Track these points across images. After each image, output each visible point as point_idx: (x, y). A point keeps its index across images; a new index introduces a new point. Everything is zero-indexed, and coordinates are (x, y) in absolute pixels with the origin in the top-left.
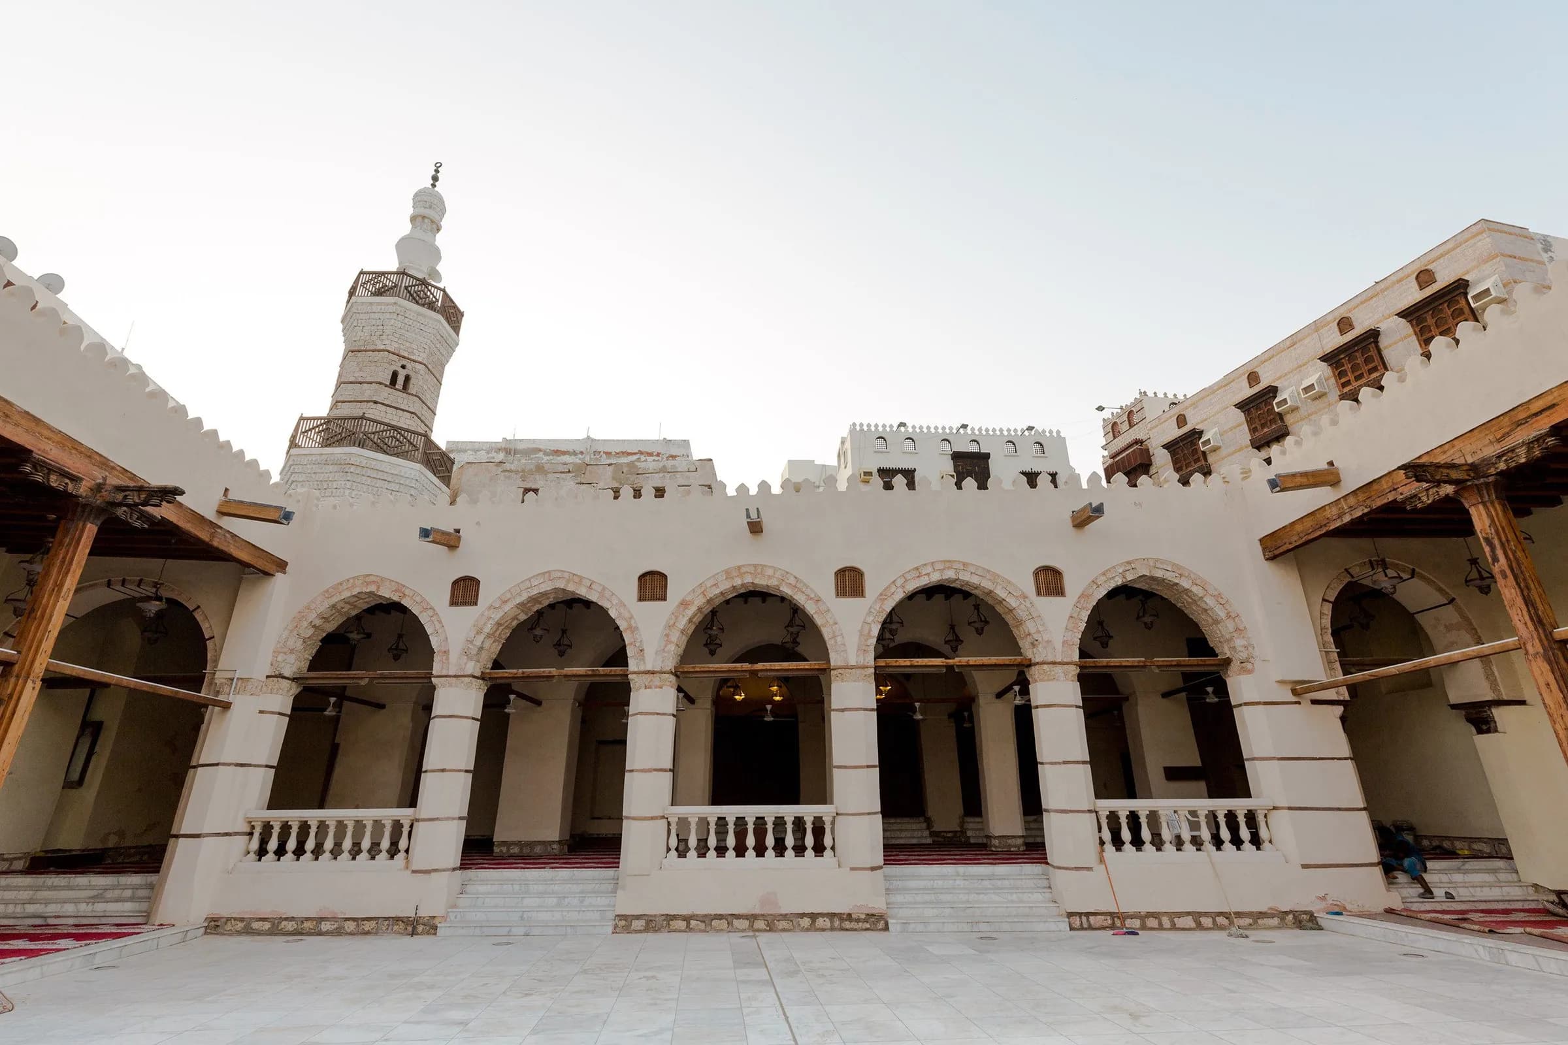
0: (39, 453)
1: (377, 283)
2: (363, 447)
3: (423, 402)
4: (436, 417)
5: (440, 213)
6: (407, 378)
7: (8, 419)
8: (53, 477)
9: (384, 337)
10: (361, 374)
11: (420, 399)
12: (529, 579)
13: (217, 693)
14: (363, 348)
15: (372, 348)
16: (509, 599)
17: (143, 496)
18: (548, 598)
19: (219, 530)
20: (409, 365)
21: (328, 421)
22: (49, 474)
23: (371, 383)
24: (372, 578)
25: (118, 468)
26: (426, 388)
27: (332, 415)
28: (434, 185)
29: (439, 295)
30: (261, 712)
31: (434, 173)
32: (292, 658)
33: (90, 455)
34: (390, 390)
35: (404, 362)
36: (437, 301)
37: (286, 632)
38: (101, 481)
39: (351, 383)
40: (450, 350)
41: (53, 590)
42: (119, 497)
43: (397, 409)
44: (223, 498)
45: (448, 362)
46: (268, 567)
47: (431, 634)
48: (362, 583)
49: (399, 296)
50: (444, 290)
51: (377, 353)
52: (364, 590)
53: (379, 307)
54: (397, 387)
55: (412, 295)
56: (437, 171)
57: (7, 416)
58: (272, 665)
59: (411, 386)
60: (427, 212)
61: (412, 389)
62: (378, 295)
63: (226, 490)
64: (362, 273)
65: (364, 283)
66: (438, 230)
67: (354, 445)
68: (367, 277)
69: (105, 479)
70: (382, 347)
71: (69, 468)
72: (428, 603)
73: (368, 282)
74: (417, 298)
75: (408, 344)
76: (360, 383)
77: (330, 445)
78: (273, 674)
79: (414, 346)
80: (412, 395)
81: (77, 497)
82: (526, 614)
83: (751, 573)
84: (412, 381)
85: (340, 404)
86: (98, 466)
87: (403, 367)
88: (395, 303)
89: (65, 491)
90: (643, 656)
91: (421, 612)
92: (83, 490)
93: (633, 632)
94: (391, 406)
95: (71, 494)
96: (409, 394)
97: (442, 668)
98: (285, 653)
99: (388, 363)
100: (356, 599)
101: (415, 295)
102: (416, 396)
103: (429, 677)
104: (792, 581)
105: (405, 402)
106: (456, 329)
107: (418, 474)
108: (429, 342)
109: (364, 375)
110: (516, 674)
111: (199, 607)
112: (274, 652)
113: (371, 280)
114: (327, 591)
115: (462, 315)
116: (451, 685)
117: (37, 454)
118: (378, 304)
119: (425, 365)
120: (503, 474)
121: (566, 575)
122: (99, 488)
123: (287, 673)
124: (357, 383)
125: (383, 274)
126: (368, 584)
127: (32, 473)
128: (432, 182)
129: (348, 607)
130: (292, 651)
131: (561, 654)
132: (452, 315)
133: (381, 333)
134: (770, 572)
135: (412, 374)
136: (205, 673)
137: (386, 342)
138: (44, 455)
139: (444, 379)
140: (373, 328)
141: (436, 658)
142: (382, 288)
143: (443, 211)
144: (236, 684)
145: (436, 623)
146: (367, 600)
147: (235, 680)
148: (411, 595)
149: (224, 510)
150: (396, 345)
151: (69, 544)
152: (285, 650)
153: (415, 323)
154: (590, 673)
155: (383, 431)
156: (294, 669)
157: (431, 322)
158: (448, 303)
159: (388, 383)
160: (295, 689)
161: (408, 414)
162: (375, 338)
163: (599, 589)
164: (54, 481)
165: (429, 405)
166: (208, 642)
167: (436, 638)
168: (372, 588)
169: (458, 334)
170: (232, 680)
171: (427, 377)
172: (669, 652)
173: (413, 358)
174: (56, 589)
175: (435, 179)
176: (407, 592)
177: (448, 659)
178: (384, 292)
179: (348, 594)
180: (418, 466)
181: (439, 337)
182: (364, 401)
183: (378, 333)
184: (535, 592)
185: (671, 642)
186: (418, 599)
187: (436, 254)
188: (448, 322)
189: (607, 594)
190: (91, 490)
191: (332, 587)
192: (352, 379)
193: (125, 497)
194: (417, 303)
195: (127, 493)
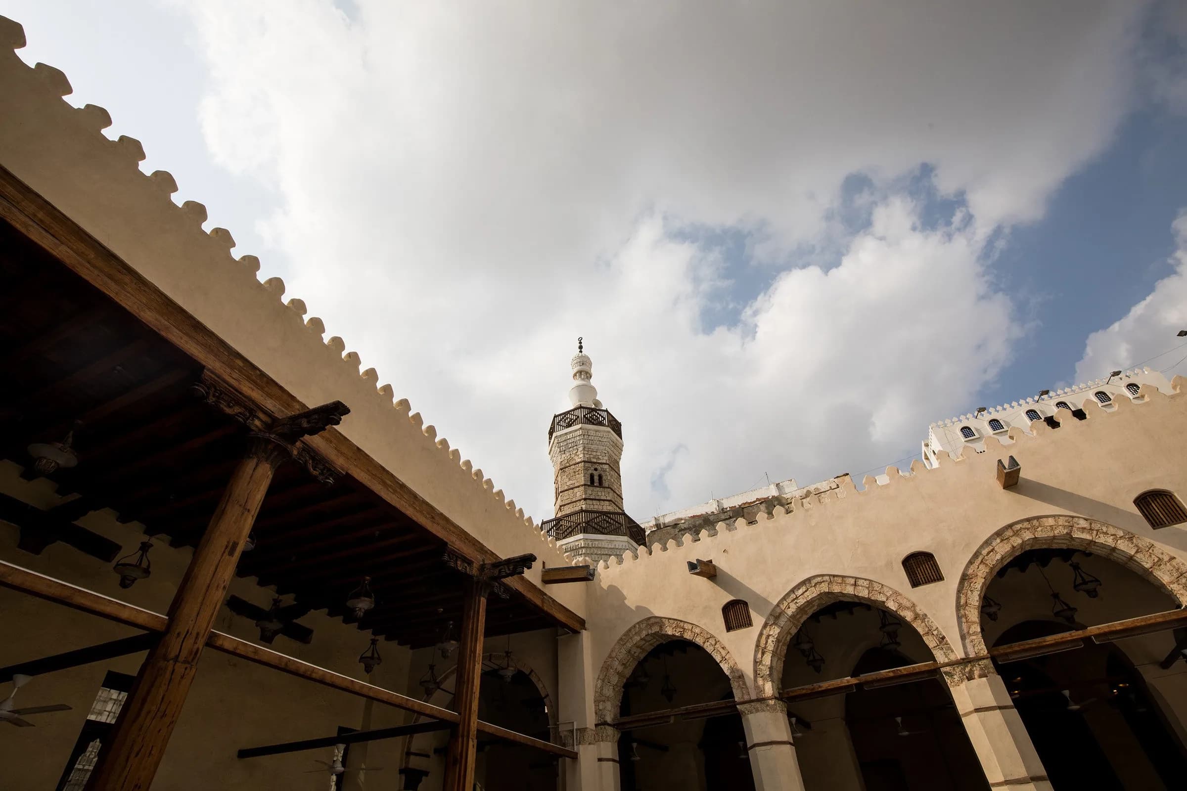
0: (451, 544)
1: (566, 419)
2: (587, 533)
3: (614, 492)
4: (623, 501)
5: (590, 366)
6: (600, 477)
7: (434, 520)
8: (459, 563)
9: (579, 453)
10: (571, 482)
11: (612, 489)
12: (793, 591)
13: (564, 745)
14: (568, 465)
15: (574, 462)
16: (780, 614)
17: (511, 568)
18: (814, 606)
19: (545, 597)
20: (599, 468)
21: (558, 520)
22: (457, 560)
23: (578, 487)
24: (652, 621)
25: (488, 552)
26: (612, 480)
27: (559, 515)
28: (581, 352)
29: (605, 414)
30: (600, 760)
31: (579, 345)
32: (609, 705)
33: (474, 543)
34: (591, 488)
35: (596, 466)
36: (604, 419)
37: (600, 681)
38: (482, 563)
39: (566, 490)
40: (620, 451)
41: (471, 656)
42: (496, 572)
43: (599, 500)
44: (544, 570)
45: (620, 459)
46: (576, 626)
47: (721, 662)
48: (646, 626)
49: (581, 423)
50: (606, 411)
51: (577, 465)
52: (650, 632)
53: (571, 435)
54: (595, 485)
55: (589, 420)
56: (580, 343)
57: (433, 518)
58: (596, 713)
59: (604, 481)
60: (583, 368)
61: (606, 484)
62: (568, 427)
63: (544, 563)
64: (555, 416)
65: (559, 423)
66: (591, 377)
67: (581, 533)
68: (559, 418)
69: (483, 561)
70: (579, 460)
71: (465, 554)
72: (708, 633)
73: (560, 421)
74: (593, 421)
75: (594, 453)
76: (572, 489)
77: (564, 538)
78: (600, 722)
79: (598, 454)
80: (606, 488)
81: (471, 577)
82: (796, 628)
83: (1028, 529)
84: (604, 478)
85: (563, 507)
86: (479, 551)
87: (596, 469)
88: (580, 428)
89: (466, 573)
90: (947, 644)
91: (704, 643)
92: (474, 571)
93: (923, 621)
94: (595, 500)
95: (469, 574)
96: (604, 487)
97: (743, 694)
98: (604, 701)
99: (586, 469)
100: (643, 642)
101: (591, 419)
102: (608, 488)
103: (734, 705)
104: (1083, 524)
105: (603, 494)
106: (619, 434)
107: (626, 544)
108: (607, 448)
109: (573, 482)
110: (813, 689)
111: (532, 671)
112: (595, 701)
113: (562, 419)
114: (621, 639)
115: (621, 425)
116: (757, 711)
117: (450, 545)
118: (570, 432)
119: (608, 464)
120: (680, 533)
121: (827, 578)
122: (482, 567)
123: (609, 719)
124: (570, 489)
125: (568, 412)
126: (651, 625)
127: (448, 561)
128: (579, 350)
129: (639, 650)
130: (608, 699)
131: (818, 669)
132: (616, 427)
133: (576, 451)
134: (1051, 521)
135: (602, 473)
136: (549, 728)
137: (580, 456)
138: (453, 545)
139: (621, 473)
140: (571, 449)
141: (734, 685)
142: (570, 421)
143: (591, 364)
144: (577, 735)
145: (721, 650)
146: (651, 642)
147: (575, 730)
148: (690, 628)
149: (547, 578)
150: (587, 456)
151: (474, 617)
152: (603, 698)
153: (595, 437)
154: (891, 674)
155: (596, 518)
156: (612, 716)
157: (604, 434)
158: (611, 418)
159: (589, 484)
160: (617, 736)
161: (608, 502)
162: (573, 456)
163: (866, 583)
164: (460, 566)
165: (617, 492)
166: (545, 700)
167: (726, 665)
168: (656, 629)
169: (621, 438)
170: (572, 731)
171: (612, 473)
172: (975, 633)
173: (599, 461)
174: (472, 655)
175: (581, 347)
176: (686, 626)
177: (744, 683)
178: (573, 423)
179: (637, 638)
180: (626, 538)
181: (612, 443)
182: (578, 501)
183: (574, 452)
184: (801, 601)
185: (974, 623)
186: (697, 630)
187: (593, 390)
188: (614, 431)
189: (877, 587)
190: (479, 570)
191: (624, 635)
192: (566, 488)
193: (500, 571)
194: (593, 424)
195: (500, 568)
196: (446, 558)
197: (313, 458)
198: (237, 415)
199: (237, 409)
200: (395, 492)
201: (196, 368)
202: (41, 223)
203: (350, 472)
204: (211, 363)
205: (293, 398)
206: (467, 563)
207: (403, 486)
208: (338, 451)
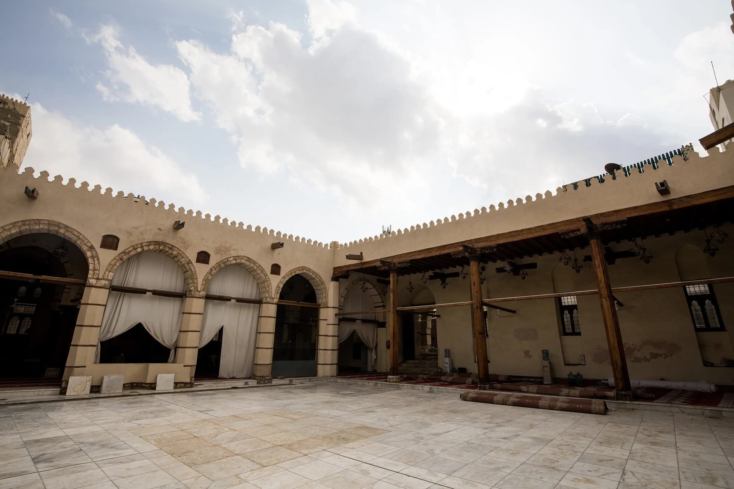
196: (562, 237)
197: (486, 249)
198: (462, 255)
199: (461, 255)
200: (519, 235)
201: (448, 255)
202: (418, 255)
203: (498, 243)
204: (451, 251)
205: (472, 240)
206: (578, 231)
207: (522, 230)
208: (491, 241)
